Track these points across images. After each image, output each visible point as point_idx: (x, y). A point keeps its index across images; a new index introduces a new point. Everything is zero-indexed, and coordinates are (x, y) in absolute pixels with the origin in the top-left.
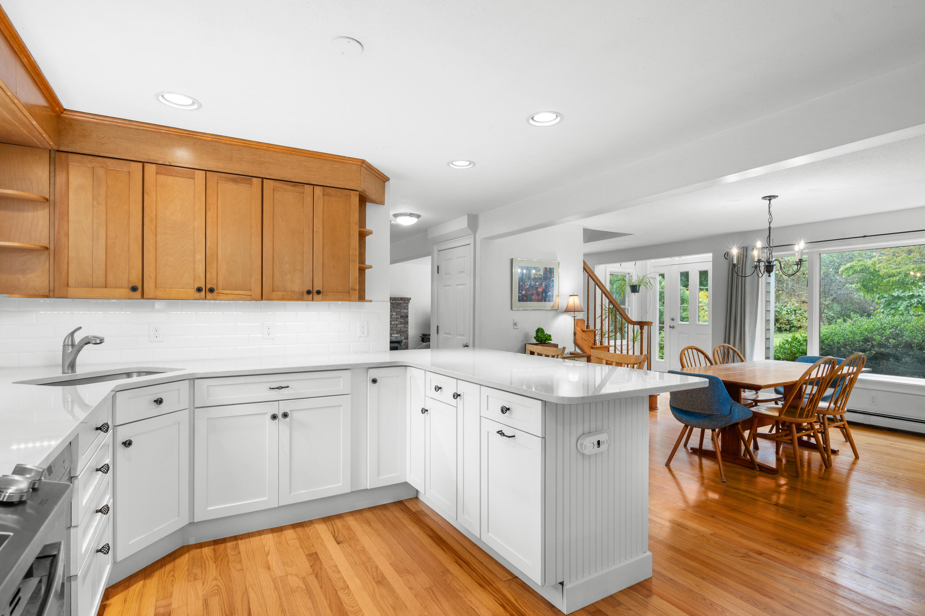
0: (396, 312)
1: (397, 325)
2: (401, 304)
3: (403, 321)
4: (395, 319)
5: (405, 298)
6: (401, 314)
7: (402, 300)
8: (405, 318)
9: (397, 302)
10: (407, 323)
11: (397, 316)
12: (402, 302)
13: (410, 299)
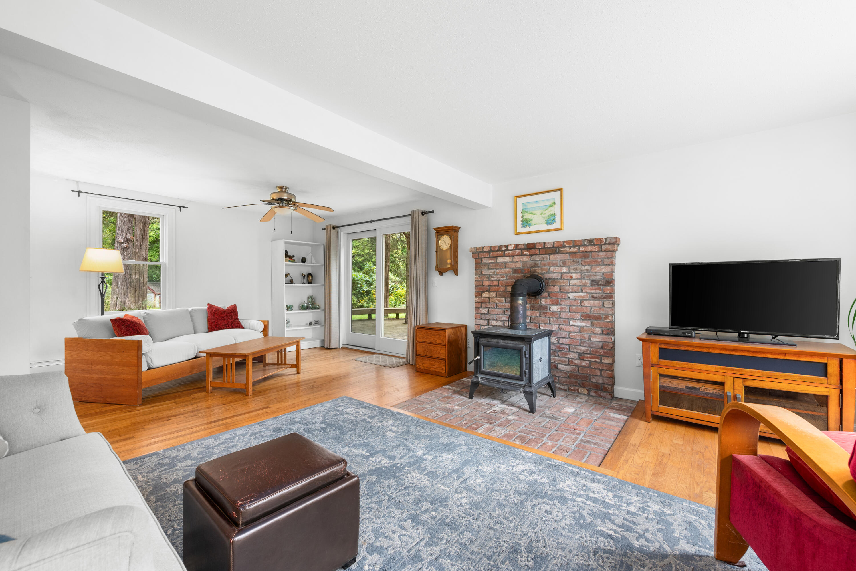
0: (582, 272)
1: (582, 302)
2: (594, 254)
3: (598, 291)
4: (575, 288)
5: (600, 239)
6: (593, 278)
7: (594, 245)
8: (603, 285)
9: (582, 249)
10: (610, 297)
11: (584, 281)
12: (595, 248)
13: (615, 242)
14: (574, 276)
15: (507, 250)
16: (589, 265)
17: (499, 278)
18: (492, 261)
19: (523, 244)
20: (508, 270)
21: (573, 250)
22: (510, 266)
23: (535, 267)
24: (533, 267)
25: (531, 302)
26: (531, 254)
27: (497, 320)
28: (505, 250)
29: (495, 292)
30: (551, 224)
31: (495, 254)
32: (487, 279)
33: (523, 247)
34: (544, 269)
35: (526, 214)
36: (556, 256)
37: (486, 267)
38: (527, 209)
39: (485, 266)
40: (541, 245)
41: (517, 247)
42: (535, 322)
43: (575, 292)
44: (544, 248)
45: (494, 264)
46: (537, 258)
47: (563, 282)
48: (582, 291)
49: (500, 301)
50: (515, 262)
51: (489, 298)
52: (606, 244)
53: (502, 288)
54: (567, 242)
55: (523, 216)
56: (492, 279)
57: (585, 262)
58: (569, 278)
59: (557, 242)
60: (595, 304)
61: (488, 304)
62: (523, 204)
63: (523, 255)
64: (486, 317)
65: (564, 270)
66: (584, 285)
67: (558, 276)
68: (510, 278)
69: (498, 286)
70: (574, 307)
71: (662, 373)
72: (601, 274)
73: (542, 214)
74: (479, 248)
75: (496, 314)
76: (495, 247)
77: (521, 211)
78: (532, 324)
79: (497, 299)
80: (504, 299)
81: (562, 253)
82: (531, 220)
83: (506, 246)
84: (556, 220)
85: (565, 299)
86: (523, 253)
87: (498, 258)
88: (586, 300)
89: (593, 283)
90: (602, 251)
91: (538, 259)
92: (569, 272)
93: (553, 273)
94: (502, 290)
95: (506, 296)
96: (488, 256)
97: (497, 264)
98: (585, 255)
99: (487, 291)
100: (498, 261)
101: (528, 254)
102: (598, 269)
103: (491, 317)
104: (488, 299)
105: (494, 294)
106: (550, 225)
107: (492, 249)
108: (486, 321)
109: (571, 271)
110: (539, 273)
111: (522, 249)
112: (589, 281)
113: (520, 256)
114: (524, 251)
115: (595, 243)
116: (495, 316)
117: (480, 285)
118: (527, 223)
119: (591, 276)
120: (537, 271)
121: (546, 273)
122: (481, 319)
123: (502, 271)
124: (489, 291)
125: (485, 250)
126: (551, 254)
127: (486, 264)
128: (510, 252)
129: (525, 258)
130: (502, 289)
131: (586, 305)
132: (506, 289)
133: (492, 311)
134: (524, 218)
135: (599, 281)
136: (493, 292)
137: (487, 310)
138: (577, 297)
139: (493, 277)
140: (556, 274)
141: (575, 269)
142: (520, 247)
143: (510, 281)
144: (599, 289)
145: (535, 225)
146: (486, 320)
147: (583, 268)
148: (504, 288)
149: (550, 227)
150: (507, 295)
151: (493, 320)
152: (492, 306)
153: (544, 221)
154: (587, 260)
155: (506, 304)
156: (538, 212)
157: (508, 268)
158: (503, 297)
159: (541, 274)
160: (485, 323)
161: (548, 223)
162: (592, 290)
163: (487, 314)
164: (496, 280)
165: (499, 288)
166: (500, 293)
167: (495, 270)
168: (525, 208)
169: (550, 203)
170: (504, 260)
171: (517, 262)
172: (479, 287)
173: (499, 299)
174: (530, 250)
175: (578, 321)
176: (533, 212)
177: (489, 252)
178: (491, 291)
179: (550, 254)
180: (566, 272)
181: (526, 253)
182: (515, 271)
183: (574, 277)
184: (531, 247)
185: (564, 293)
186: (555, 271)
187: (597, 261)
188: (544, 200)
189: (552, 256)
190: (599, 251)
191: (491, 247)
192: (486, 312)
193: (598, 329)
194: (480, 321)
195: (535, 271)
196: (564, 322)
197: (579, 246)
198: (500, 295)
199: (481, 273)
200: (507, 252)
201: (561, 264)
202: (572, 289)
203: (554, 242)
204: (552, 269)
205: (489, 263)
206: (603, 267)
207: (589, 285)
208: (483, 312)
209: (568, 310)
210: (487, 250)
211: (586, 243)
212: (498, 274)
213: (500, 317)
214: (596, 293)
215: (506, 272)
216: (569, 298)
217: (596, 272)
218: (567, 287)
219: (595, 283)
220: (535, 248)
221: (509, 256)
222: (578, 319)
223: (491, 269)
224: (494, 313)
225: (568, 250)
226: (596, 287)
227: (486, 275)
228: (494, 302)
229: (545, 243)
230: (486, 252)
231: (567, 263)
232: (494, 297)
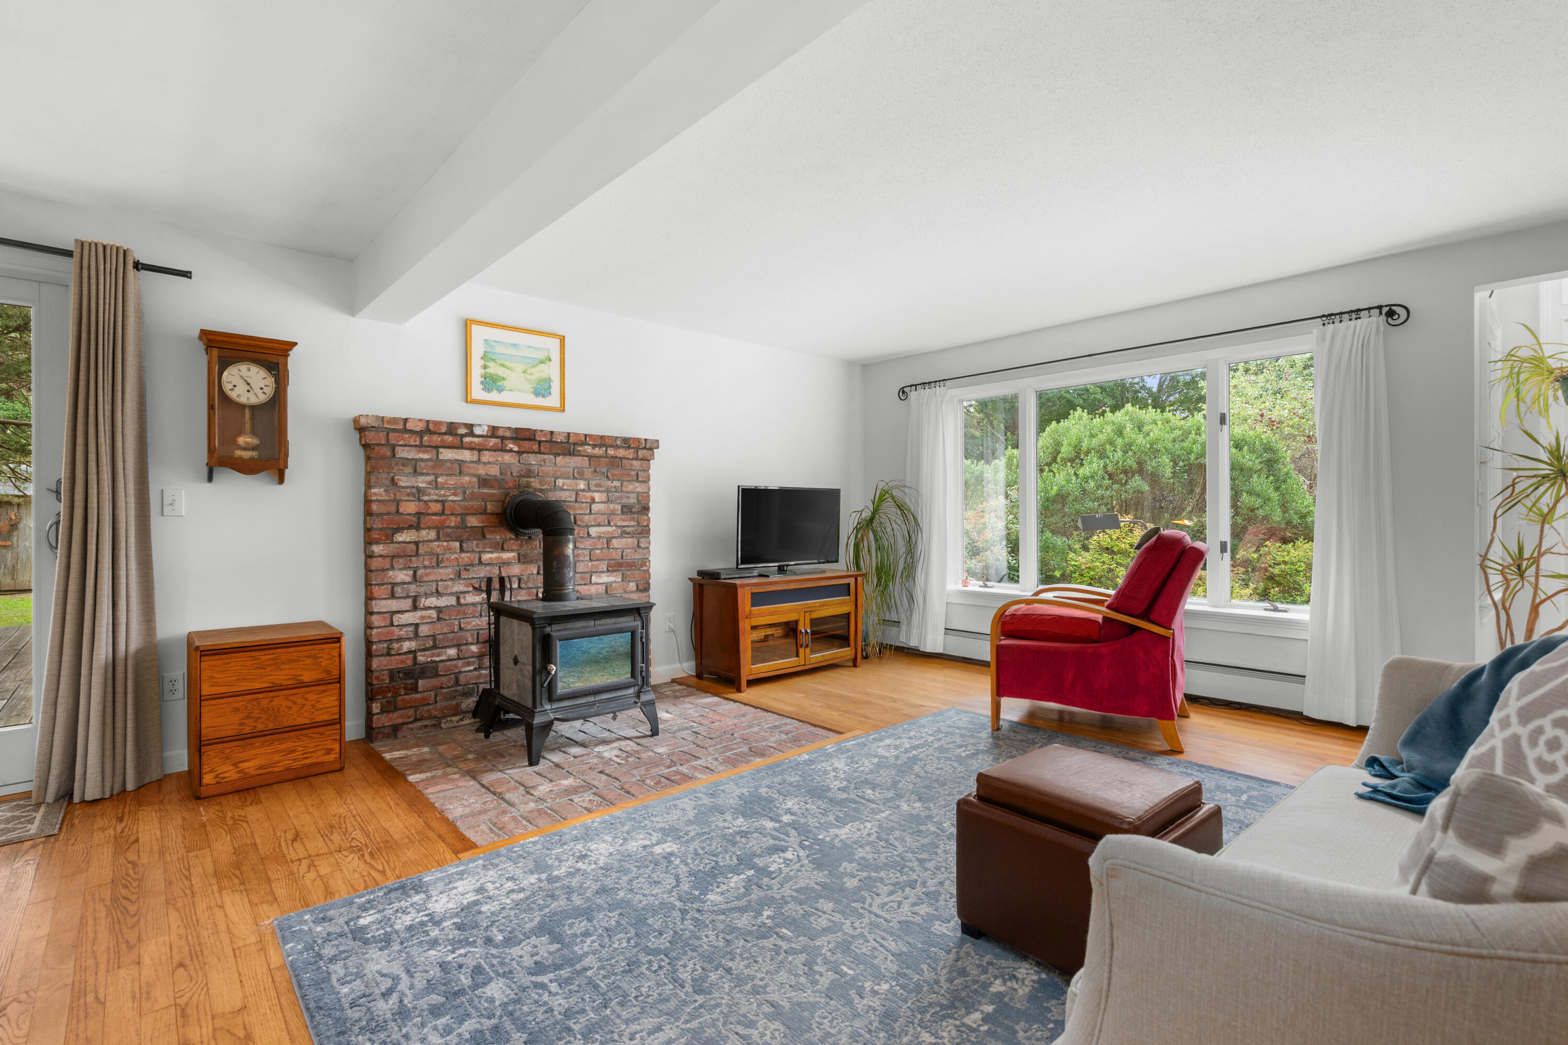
0: (608, 491)
1: (609, 541)
2: (625, 462)
3: (631, 523)
4: (601, 519)
5: (638, 440)
6: (624, 501)
7: (629, 447)
8: (638, 513)
9: (611, 452)
10: (645, 532)
11: (612, 506)
12: (630, 454)
13: (655, 445)
14: (597, 496)
15: (472, 434)
16: (618, 480)
17: (444, 496)
18: (426, 456)
19: (509, 428)
20: (467, 479)
21: (597, 451)
22: (472, 471)
23: (529, 477)
24: (524, 476)
25: (521, 546)
26: (523, 450)
27: (438, 594)
28: (466, 435)
29: (433, 528)
30: (543, 396)
31: (437, 439)
32: (411, 498)
33: (508, 434)
34: (546, 483)
35: (491, 364)
36: (567, 459)
37: (408, 470)
38: (494, 353)
39: (403, 465)
40: (545, 435)
41: (494, 431)
42: (530, 585)
43: (599, 525)
44: (551, 441)
45: (429, 463)
46: (533, 459)
47: (581, 509)
48: (609, 522)
49: (449, 549)
50: (485, 464)
51: (417, 543)
52: (645, 448)
53: (453, 518)
54: (591, 436)
55: (485, 367)
56: (426, 498)
57: (613, 475)
58: (589, 500)
59: (575, 434)
60: (627, 544)
61: (413, 559)
62: (486, 340)
63: (503, 450)
64: (408, 590)
65: (582, 485)
66: (613, 513)
67: (570, 497)
68: (473, 496)
69: (443, 513)
70: (598, 551)
71: (753, 624)
72: (635, 495)
73: (525, 372)
74: (394, 420)
75: (437, 581)
76: (439, 423)
77: (482, 354)
78: (523, 592)
79: (438, 546)
80: (457, 544)
81: (580, 455)
82: (504, 379)
83: (470, 427)
84: (552, 390)
85: (583, 537)
86: (506, 445)
87: (441, 450)
88: (615, 538)
89: (625, 510)
90: (637, 459)
91: (533, 462)
92: (589, 490)
93: (562, 489)
94: (453, 524)
95: (464, 537)
96: (418, 443)
97: (438, 462)
98: (616, 462)
99: (410, 527)
100: (441, 457)
101: (516, 449)
102: (631, 487)
103: (422, 590)
104: (412, 545)
105: (433, 534)
106: (540, 398)
107: (430, 428)
108: (410, 601)
109: (593, 488)
110: (536, 490)
111: (503, 438)
112: (620, 507)
113: (495, 451)
114: (506, 442)
115: (632, 445)
116: (434, 585)
117: (389, 514)
118: (494, 382)
119: (621, 498)
120: (533, 484)
121: (550, 490)
122: (393, 596)
123: (452, 481)
124: (417, 527)
125: (410, 426)
126: (559, 455)
127: (405, 462)
128: (476, 440)
129: (507, 458)
130: (453, 521)
131: (616, 546)
132: (463, 521)
133: (427, 575)
134: (488, 370)
135: (633, 507)
136: (429, 528)
137: (411, 572)
138: (603, 533)
139: (429, 494)
140: (567, 493)
141: (597, 485)
142: (500, 433)
143: (473, 503)
144: (632, 519)
145: (511, 390)
146: (408, 597)
147: (609, 483)
148: (459, 519)
149: (540, 401)
150: (467, 534)
151: (427, 595)
152: (426, 563)
153: (529, 387)
154: (617, 472)
155: (463, 555)
156: (519, 367)
157: (468, 474)
158: (457, 540)
159: (541, 491)
160: (406, 604)
161: (537, 394)
162: (623, 520)
163: (409, 583)
164: (436, 501)
165: (445, 520)
166: (449, 530)
167: (432, 478)
168: (489, 350)
169: (541, 355)
170: (457, 457)
171: (489, 463)
172: (386, 517)
173: (445, 544)
174: (521, 442)
175: (604, 575)
176: (507, 364)
177: (421, 434)
178: (422, 525)
179: (556, 455)
180: (583, 490)
181: (511, 446)
182: (484, 482)
183: (597, 500)
184: (524, 436)
185: (582, 527)
186: (565, 487)
187: (629, 475)
188: (529, 347)
189: (559, 459)
190: (633, 459)
191: (428, 422)
192: (408, 579)
193: (631, 584)
194: (389, 602)
195: (528, 485)
196: (583, 579)
197: (607, 446)
198: (448, 535)
199: (393, 482)
200: (467, 440)
201: (576, 475)
202: (595, 519)
203: (569, 434)
204: (560, 482)
205: (416, 460)
206: (637, 485)
207: (619, 512)
208: (398, 580)
209: (588, 558)
210: (418, 429)
211: (618, 443)
212: (443, 488)
213: (448, 586)
214: (628, 526)
215: (462, 484)
216: (589, 535)
217: (628, 492)
218: (587, 517)
219: (626, 509)
220: (534, 440)
221: (471, 449)
222: (603, 572)
223: (423, 474)
224: (432, 578)
225: (589, 451)
226: (629, 516)
227: (407, 487)
228: (431, 553)
229: (552, 433)
230: (411, 432)
231: (586, 473)
232: (430, 541)
